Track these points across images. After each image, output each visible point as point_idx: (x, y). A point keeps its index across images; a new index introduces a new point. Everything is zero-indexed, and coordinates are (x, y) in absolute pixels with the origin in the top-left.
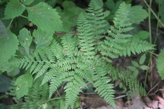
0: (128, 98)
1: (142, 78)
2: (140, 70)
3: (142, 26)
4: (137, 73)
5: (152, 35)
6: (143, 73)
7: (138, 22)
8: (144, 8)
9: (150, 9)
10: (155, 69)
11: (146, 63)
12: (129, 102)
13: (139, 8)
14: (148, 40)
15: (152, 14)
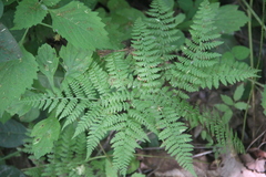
0: (216, 156)
1: (238, 123)
2: (235, 110)
3: (239, 39)
4: (229, 114)
5: (254, 53)
6: (239, 114)
7: (232, 32)
8: (240, 9)
9: (251, 11)
10: (259, 108)
11: (244, 99)
12: (217, 162)
13: (232, 9)
14: (247, 61)
15: (253, 18)
